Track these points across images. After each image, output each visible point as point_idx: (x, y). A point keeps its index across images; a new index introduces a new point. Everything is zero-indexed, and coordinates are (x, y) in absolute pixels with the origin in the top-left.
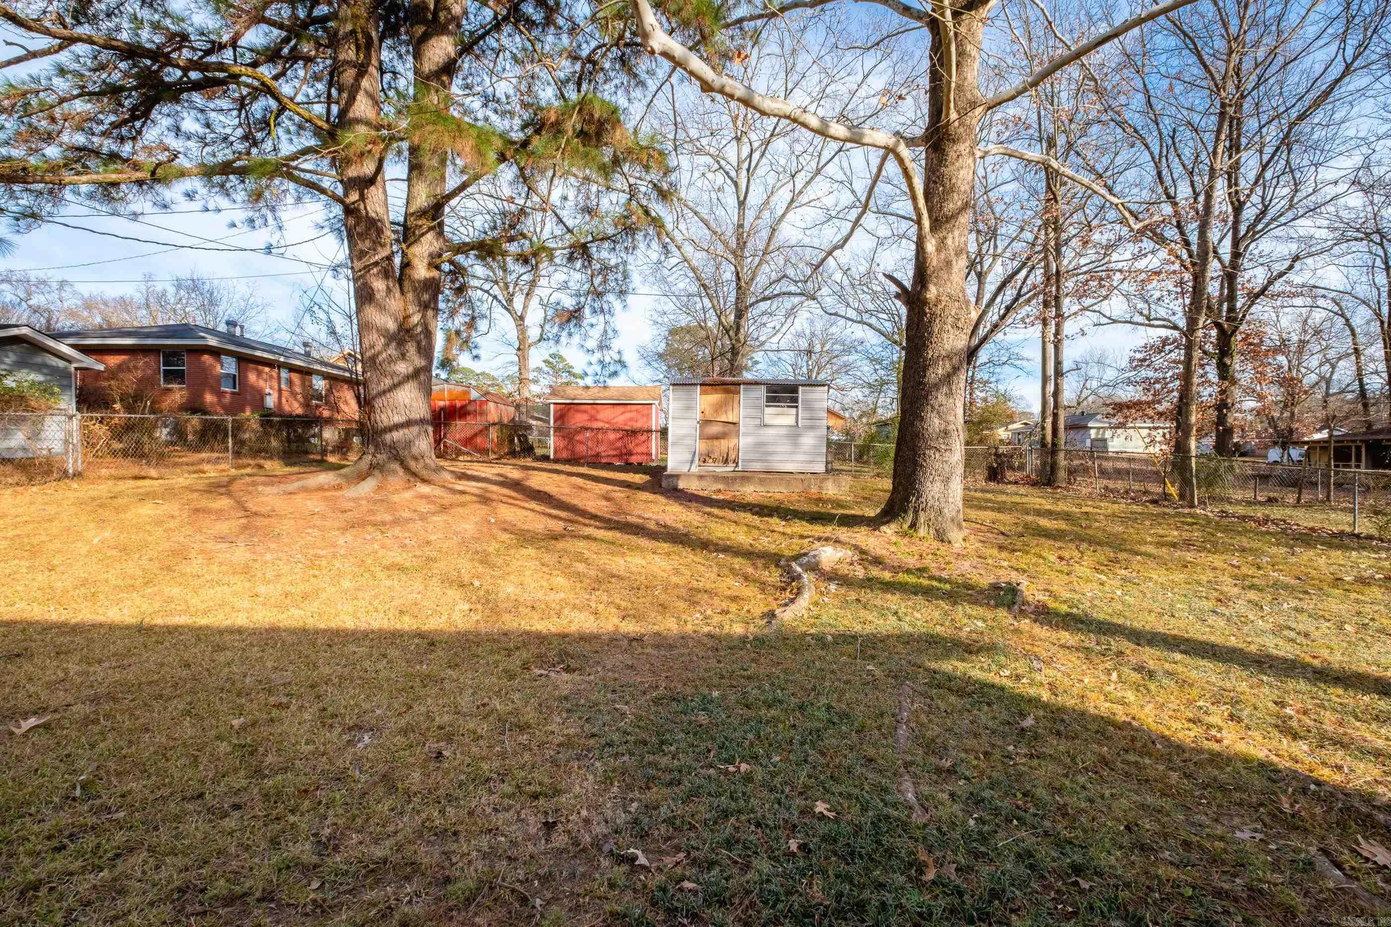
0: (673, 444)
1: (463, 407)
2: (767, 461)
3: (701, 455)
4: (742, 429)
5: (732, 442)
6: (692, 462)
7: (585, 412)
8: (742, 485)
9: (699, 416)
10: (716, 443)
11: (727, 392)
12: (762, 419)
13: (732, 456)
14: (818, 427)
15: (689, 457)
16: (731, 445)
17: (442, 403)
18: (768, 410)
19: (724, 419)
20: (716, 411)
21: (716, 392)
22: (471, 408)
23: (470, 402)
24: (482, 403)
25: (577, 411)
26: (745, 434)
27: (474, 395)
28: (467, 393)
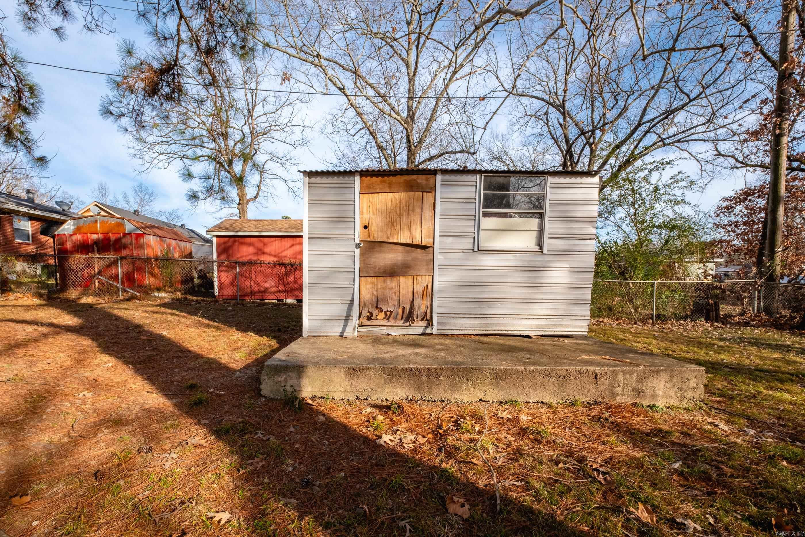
0: (312, 286)
1: (118, 240)
2: (484, 316)
3: (363, 305)
4: (439, 258)
5: (423, 281)
6: (347, 318)
7: (251, 244)
8: (453, 388)
9: (358, 234)
10: (390, 283)
11: (410, 187)
12: (476, 239)
13: (421, 306)
14: (580, 252)
15: (340, 309)
16: (419, 289)
17: (95, 237)
18: (488, 223)
19: (405, 238)
20: (392, 224)
21: (391, 188)
22: (127, 240)
23: (125, 235)
24: (140, 236)
25: (242, 243)
26: (444, 268)
27: (129, 227)
28: (121, 225)
